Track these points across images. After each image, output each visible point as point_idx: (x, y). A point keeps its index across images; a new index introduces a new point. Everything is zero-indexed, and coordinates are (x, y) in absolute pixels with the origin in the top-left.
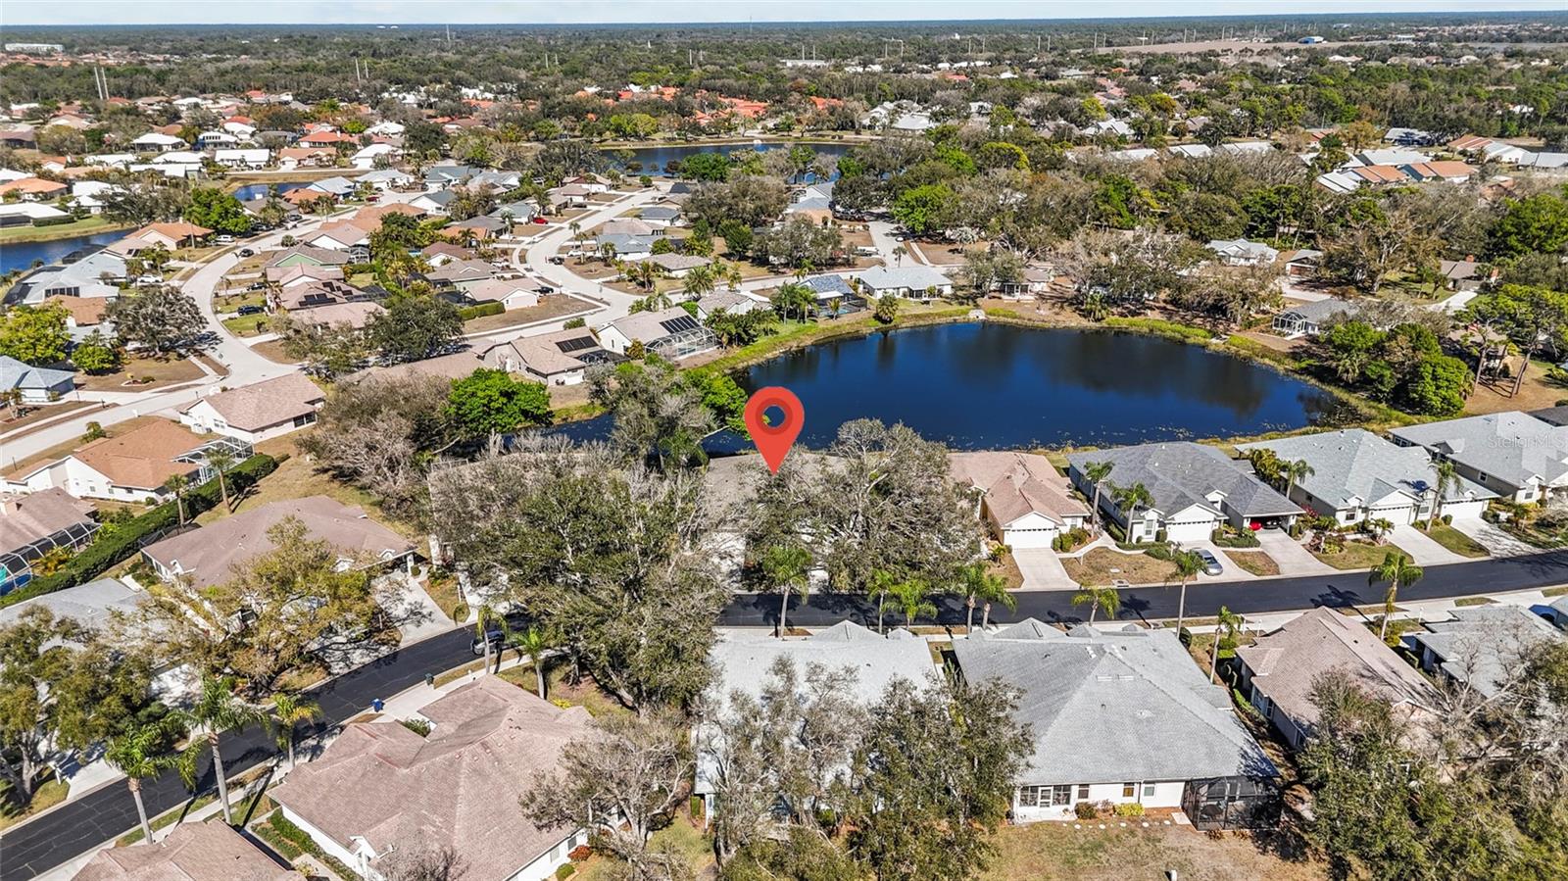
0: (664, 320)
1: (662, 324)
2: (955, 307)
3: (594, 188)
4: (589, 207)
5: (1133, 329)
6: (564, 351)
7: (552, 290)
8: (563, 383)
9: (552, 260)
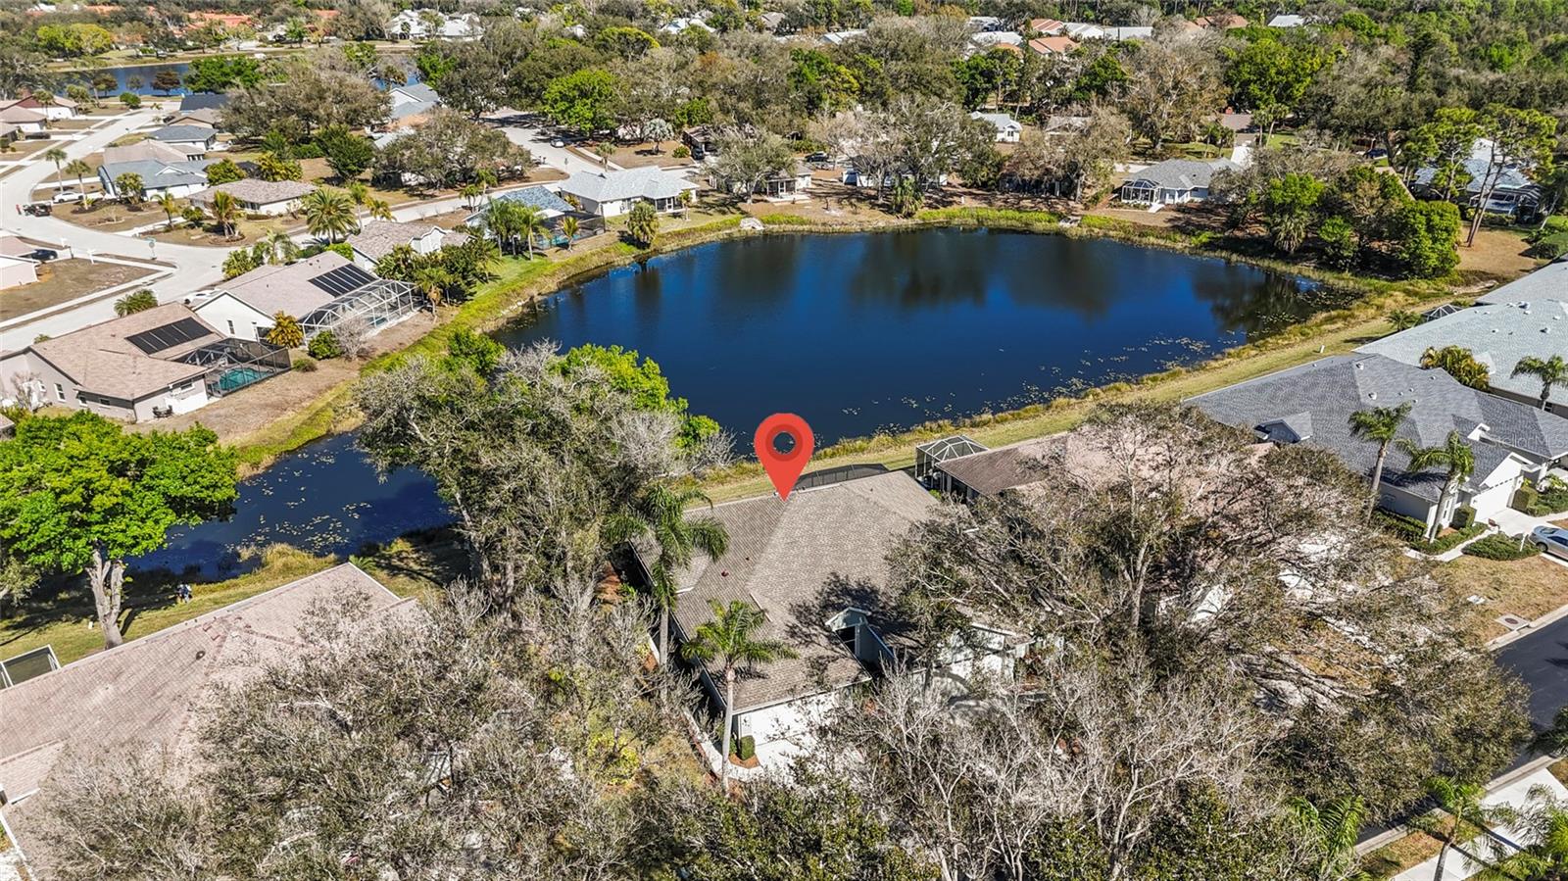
0: (314, 276)
1: (312, 281)
2: (717, 219)
3: (52, 113)
4: (53, 138)
5: (956, 221)
6: (149, 351)
7: (54, 254)
8: (169, 412)
9: (31, 210)
